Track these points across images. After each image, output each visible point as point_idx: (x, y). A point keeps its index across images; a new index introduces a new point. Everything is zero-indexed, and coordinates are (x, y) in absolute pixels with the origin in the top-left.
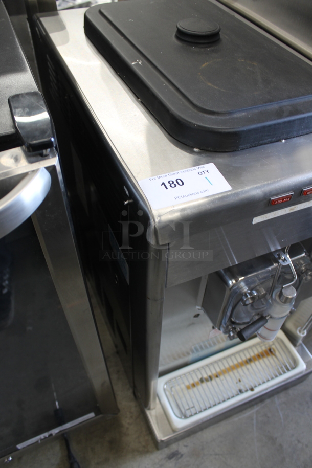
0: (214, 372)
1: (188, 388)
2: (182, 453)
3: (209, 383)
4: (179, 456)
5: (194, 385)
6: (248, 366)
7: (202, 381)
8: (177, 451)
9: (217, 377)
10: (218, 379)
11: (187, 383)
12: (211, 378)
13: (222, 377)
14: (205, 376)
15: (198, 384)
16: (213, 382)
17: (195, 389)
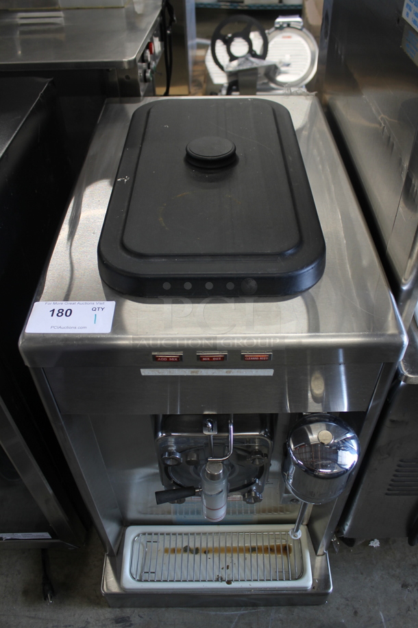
0: (204, 545)
1: (166, 551)
2: (133, 622)
3: (191, 556)
4: (128, 624)
5: (173, 551)
6: (248, 555)
7: (186, 549)
8: (129, 617)
9: (205, 552)
10: (204, 556)
11: (167, 545)
12: (197, 551)
13: (210, 555)
14: (192, 546)
15: (179, 551)
16: (197, 556)
17: (172, 556)
